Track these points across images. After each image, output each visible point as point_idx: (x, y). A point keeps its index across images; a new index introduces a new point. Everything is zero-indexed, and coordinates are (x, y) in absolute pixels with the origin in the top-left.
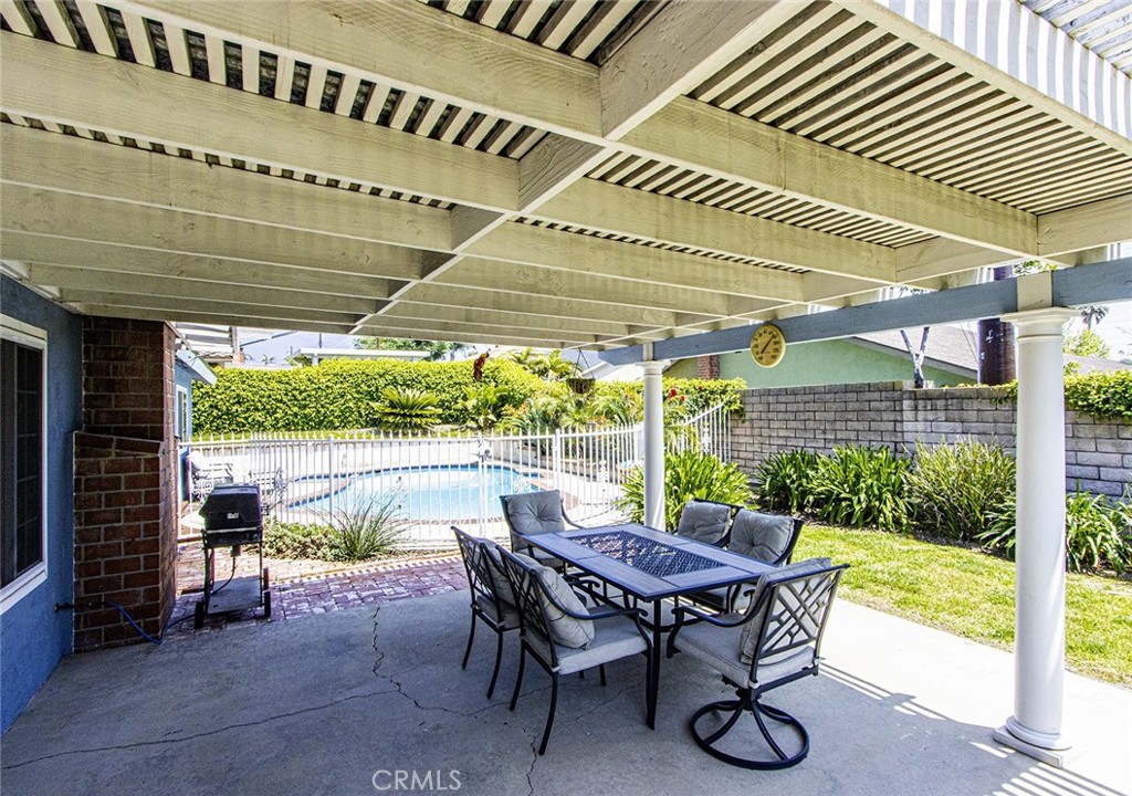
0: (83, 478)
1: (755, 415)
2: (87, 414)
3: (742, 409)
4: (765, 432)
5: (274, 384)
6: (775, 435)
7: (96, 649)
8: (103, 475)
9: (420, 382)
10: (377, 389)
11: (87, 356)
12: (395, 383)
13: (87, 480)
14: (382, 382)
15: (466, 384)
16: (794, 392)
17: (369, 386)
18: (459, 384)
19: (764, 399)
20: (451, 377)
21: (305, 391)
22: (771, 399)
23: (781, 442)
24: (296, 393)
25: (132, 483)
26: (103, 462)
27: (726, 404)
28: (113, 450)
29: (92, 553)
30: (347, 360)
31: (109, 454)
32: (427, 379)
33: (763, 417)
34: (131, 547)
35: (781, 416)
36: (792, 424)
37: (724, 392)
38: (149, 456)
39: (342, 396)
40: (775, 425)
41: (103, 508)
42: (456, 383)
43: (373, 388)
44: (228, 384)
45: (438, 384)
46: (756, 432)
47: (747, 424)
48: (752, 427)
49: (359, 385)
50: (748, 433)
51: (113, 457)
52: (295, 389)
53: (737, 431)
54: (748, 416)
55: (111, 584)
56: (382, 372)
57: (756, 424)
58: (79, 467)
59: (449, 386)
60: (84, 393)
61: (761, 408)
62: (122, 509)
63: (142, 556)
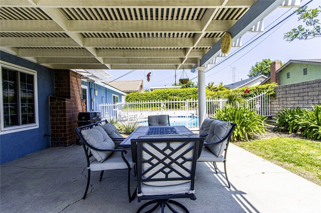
0: (51, 107)
1: (280, 96)
2: (56, 92)
3: (275, 94)
4: (285, 102)
5: (144, 96)
6: (289, 103)
7: (54, 146)
8: (55, 106)
9: (178, 94)
10: (167, 96)
11: (55, 79)
12: (171, 95)
13: (52, 107)
14: (168, 95)
15: (190, 94)
16: (298, 85)
17: (165, 96)
18: (189, 94)
19: (284, 89)
20: (186, 93)
21: (150, 97)
22: (287, 89)
23: (292, 106)
24: (148, 98)
25: (61, 108)
26: (55, 103)
27: (268, 93)
28: (57, 100)
29: (54, 124)
30: (160, 89)
31: (56, 101)
32: (180, 93)
33: (284, 97)
34: (61, 124)
35: (292, 95)
36: (297, 98)
37: (267, 89)
38: (64, 102)
39: (159, 99)
40: (290, 99)
41: (55, 114)
42: (188, 94)
43: (166, 96)
44: (134, 96)
45: (183, 95)
46: (281, 102)
47: (277, 100)
48: (279, 101)
49: (162, 96)
50: (277, 103)
51: (56, 102)
52: (148, 97)
53: (273, 103)
54: (277, 97)
55: (57, 132)
56: (168, 92)
57: (281, 99)
58: (50, 104)
59: (186, 95)
60: (55, 87)
61: (283, 93)
62: (59, 114)
63: (63, 126)
